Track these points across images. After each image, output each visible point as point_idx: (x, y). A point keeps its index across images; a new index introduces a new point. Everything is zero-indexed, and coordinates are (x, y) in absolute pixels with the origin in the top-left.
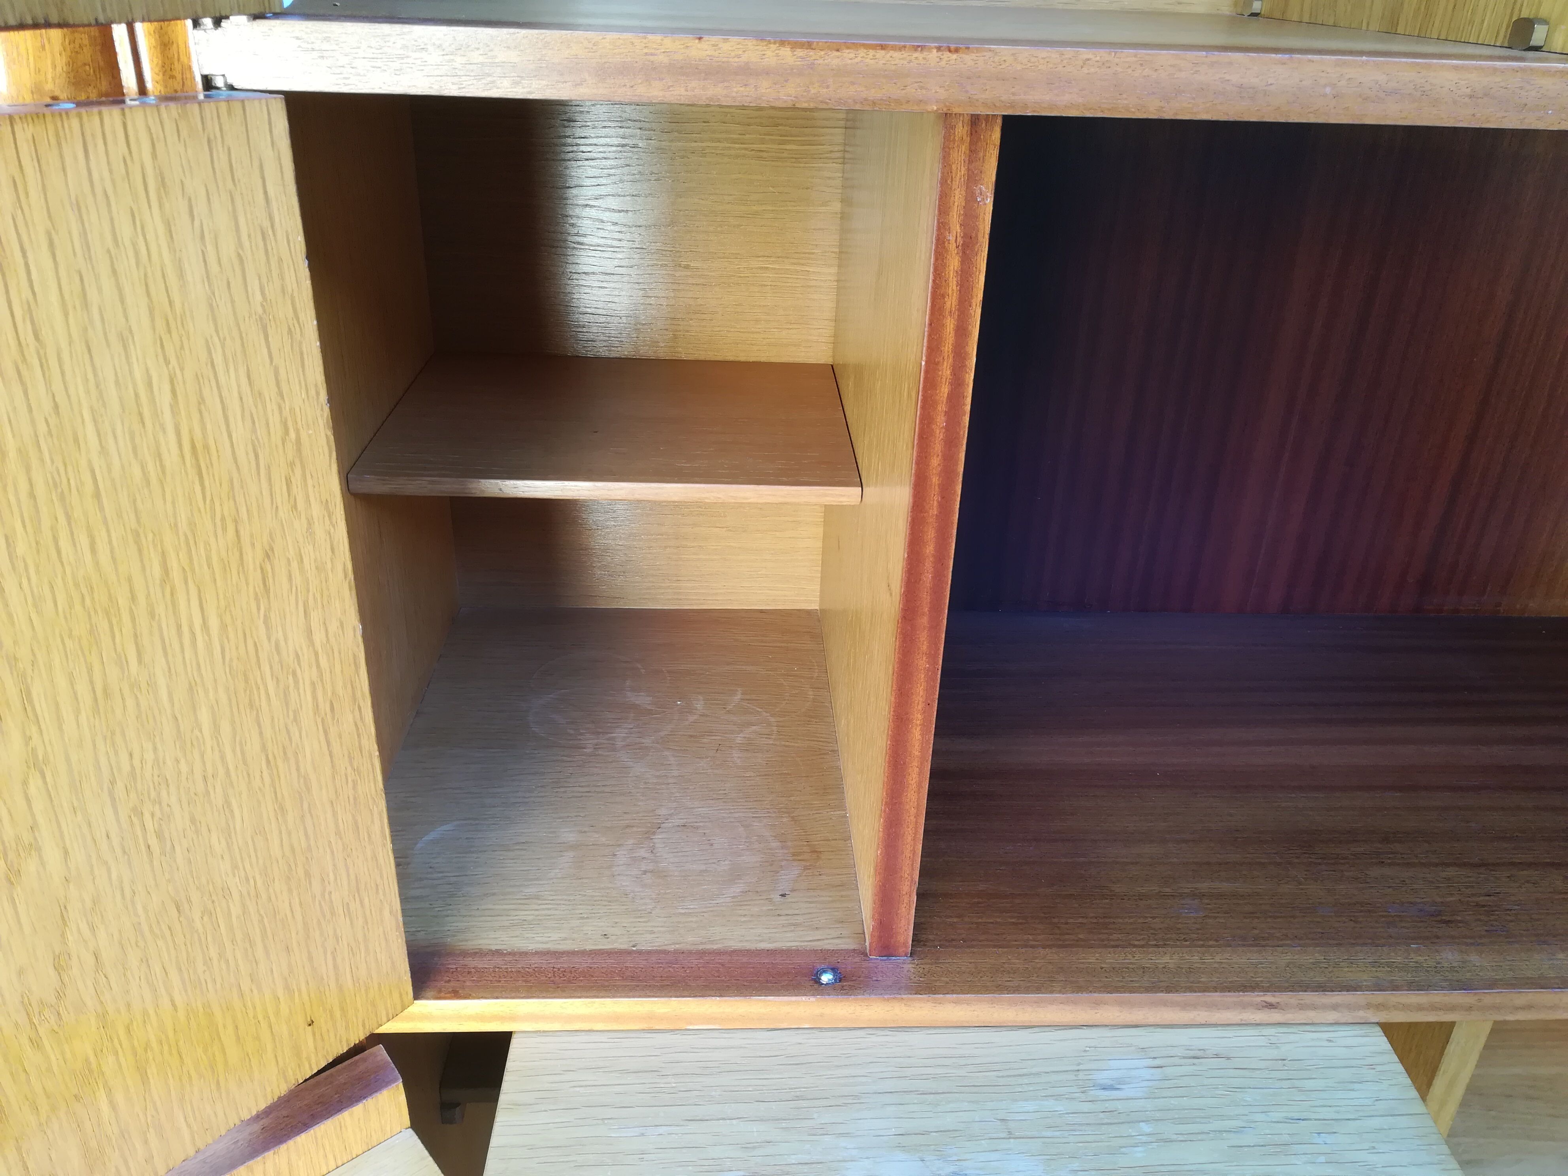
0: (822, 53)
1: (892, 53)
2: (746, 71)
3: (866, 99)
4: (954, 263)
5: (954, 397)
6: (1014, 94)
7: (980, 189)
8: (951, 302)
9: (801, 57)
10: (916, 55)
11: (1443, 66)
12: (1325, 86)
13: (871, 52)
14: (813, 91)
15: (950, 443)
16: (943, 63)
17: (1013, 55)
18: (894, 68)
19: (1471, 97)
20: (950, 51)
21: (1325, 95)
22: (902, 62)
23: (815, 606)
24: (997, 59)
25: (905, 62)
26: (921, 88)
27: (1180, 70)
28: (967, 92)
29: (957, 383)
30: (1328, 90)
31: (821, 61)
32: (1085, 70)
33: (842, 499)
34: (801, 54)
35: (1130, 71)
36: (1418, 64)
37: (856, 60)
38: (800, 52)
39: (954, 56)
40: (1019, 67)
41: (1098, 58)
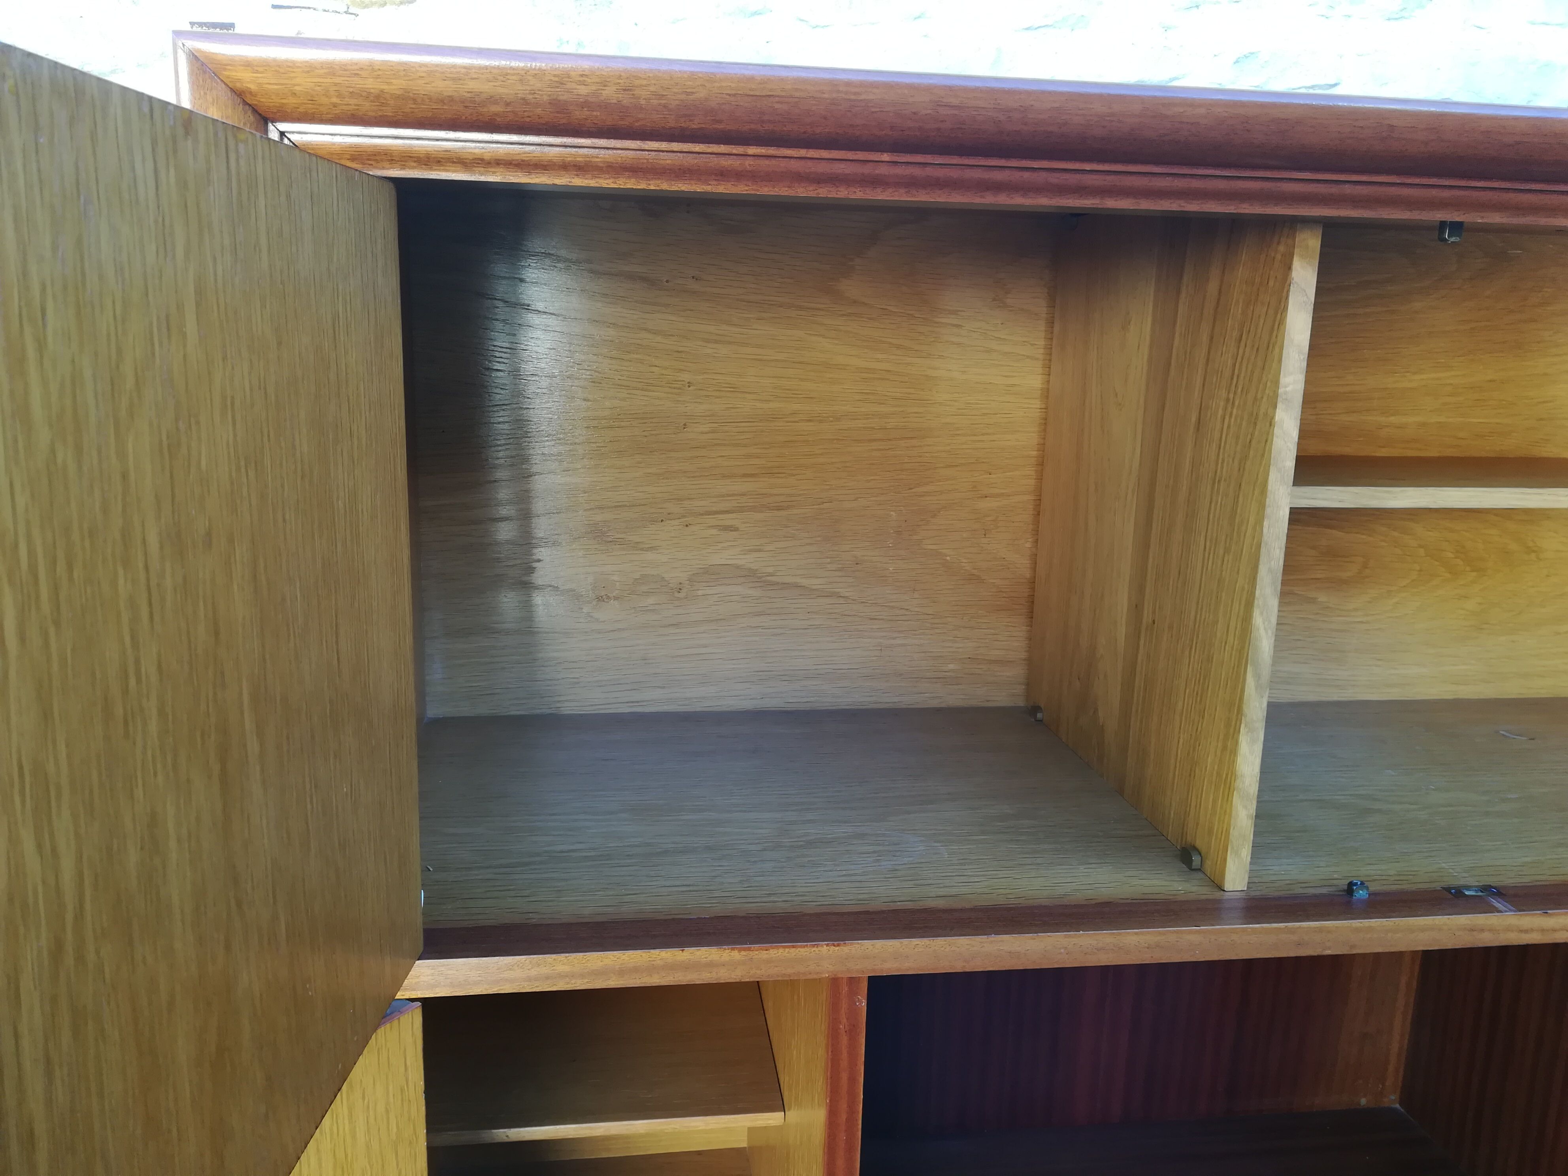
0: (757, 952)
1: (799, 949)
2: (711, 965)
3: (784, 974)
4: (844, 1040)
5: (850, 1120)
6: (875, 965)
7: (858, 998)
8: (844, 1063)
9: (744, 955)
10: (814, 949)
11: (1129, 933)
12: (1060, 949)
13: (787, 950)
14: (752, 972)
15: (850, 1149)
16: (831, 952)
17: (872, 945)
18: (801, 957)
19: (1148, 948)
20: (834, 946)
21: (1061, 953)
22: (806, 953)
23: (744, 1145)
24: (862, 948)
25: (807, 953)
26: (818, 966)
27: (973, 946)
28: (846, 966)
29: (851, 1111)
30: (1062, 951)
31: (756, 957)
32: (916, 950)
33: (770, 1122)
34: (745, 954)
35: (943, 949)
36: (1114, 933)
37: (778, 954)
38: (743, 953)
39: (837, 948)
40: (877, 951)
41: (923, 944)
